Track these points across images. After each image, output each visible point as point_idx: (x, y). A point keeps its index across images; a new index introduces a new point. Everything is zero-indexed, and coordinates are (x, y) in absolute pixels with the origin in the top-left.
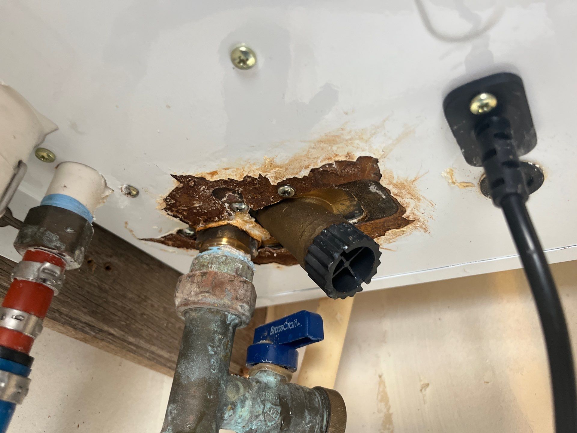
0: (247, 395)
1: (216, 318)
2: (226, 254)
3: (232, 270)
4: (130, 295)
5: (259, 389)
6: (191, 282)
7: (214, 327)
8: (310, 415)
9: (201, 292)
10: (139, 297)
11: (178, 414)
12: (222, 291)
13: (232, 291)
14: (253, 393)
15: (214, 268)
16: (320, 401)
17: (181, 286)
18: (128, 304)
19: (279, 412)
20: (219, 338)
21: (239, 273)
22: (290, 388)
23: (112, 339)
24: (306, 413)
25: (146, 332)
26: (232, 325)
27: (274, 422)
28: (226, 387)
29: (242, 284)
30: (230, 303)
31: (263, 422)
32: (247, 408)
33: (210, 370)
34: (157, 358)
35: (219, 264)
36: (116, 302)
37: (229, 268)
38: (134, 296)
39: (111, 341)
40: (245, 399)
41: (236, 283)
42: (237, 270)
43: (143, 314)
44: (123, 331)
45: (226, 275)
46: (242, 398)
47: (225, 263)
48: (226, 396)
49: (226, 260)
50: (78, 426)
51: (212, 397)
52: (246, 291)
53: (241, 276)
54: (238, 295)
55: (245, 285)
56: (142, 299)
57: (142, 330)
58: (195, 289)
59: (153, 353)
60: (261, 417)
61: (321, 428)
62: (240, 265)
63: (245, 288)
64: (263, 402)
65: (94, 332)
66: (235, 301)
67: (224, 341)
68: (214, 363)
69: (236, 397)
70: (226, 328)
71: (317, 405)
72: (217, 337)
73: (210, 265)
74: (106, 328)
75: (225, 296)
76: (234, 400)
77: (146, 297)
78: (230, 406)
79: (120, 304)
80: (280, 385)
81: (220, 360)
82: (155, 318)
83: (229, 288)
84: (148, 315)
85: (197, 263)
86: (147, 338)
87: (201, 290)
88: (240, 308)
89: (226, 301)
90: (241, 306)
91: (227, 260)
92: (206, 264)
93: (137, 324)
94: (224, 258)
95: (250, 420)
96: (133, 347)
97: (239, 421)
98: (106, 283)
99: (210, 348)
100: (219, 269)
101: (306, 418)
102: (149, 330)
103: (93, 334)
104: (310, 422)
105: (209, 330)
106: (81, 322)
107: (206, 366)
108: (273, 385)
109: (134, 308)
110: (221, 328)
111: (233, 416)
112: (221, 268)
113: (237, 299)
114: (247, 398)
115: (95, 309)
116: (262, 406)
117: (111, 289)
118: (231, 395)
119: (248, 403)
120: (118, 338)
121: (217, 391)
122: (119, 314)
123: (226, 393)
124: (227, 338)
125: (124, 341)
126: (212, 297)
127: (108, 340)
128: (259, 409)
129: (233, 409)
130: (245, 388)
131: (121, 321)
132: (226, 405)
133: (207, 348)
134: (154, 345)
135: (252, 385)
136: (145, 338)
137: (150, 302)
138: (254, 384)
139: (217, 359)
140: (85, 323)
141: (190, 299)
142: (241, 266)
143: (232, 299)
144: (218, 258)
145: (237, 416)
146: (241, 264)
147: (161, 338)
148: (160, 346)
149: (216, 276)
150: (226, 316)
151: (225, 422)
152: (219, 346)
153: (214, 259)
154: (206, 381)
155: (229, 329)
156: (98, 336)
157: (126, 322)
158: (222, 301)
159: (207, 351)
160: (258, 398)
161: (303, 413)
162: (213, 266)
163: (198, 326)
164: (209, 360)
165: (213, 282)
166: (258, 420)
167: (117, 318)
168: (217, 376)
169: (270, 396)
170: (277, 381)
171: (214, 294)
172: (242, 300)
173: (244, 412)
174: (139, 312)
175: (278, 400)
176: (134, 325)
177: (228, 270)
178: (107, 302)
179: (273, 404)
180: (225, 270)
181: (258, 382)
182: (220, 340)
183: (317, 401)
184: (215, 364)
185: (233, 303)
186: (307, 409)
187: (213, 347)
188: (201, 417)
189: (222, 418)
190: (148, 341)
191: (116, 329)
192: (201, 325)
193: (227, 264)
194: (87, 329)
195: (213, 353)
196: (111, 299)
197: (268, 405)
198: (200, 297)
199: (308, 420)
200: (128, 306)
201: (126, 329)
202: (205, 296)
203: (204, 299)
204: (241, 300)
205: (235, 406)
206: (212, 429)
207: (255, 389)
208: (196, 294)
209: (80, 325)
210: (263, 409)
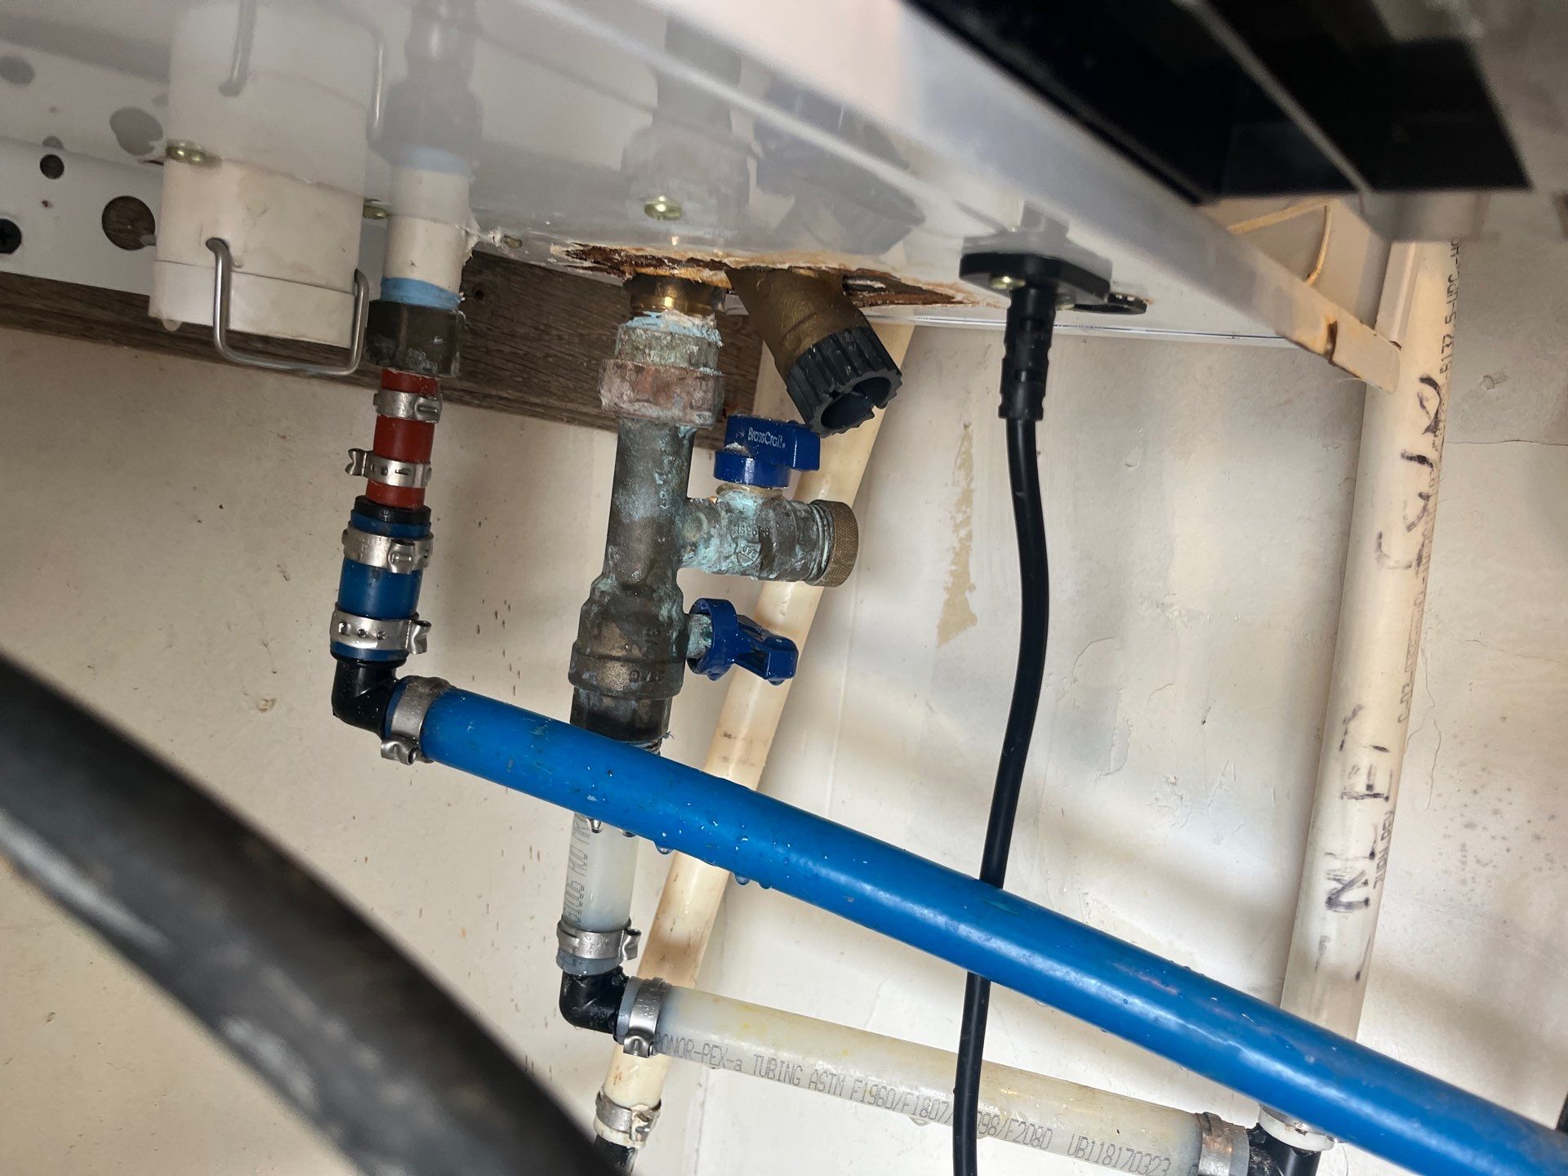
0: (713, 531)
1: (663, 432)
2: (671, 329)
3: (682, 357)
4: (521, 331)
5: (730, 522)
6: (621, 376)
7: (661, 445)
8: (803, 550)
9: (638, 400)
10: (536, 329)
11: (622, 560)
12: (669, 397)
13: (684, 395)
14: (721, 529)
15: (654, 357)
16: (820, 529)
17: (606, 379)
18: (521, 347)
19: (758, 550)
20: (669, 460)
21: (693, 361)
22: (776, 515)
23: (506, 404)
24: (798, 548)
25: (556, 384)
26: (687, 437)
27: (751, 562)
28: (683, 525)
29: (699, 383)
30: (681, 414)
31: (736, 563)
32: (712, 548)
33: (658, 506)
34: (577, 417)
35: (662, 349)
36: (503, 348)
37: (678, 355)
38: (527, 331)
39: (505, 408)
40: (710, 537)
41: (689, 381)
42: (690, 356)
43: (548, 356)
44: (520, 392)
45: (673, 370)
46: (705, 536)
47: (671, 347)
48: (683, 538)
49: (671, 341)
50: (480, 524)
51: (664, 540)
52: (705, 392)
53: (697, 365)
54: (694, 401)
55: (704, 383)
56: (542, 330)
57: (549, 382)
58: (628, 392)
59: (571, 411)
60: (733, 558)
61: (820, 563)
62: (694, 347)
63: (704, 388)
64: (735, 540)
65: (479, 400)
66: (689, 410)
67: (677, 463)
68: (664, 496)
69: (698, 536)
70: (679, 444)
71: (814, 537)
72: (667, 460)
73: (647, 351)
74: (494, 392)
75: (673, 404)
76: (694, 540)
77: (546, 325)
78: (689, 548)
79: (507, 349)
80: (761, 511)
81: (673, 491)
82: (567, 357)
83: (678, 391)
84: (555, 356)
85: (627, 340)
86: (559, 393)
87: (638, 397)
88: (698, 418)
89: (676, 412)
90: (699, 416)
91: (675, 340)
92: (641, 347)
93: (540, 375)
94: (669, 338)
95: (719, 560)
96: (538, 410)
97: (704, 562)
98: (481, 322)
99: (656, 476)
100: (661, 357)
101: (796, 555)
102: (561, 380)
103: (477, 402)
104: (802, 559)
105: (653, 450)
106: (455, 390)
107: (653, 500)
108: (750, 513)
109: (530, 350)
110: (672, 446)
111: (695, 558)
112: (666, 355)
113: (692, 407)
114: (713, 536)
115: (472, 369)
116: (734, 546)
117: (490, 329)
118: (690, 534)
119: (715, 541)
120: (514, 401)
121: (670, 531)
122: (511, 365)
123: (683, 533)
124: (681, 458)
125: (525, 403)
126: (653, 407)
127: (500, 406)
128: (729, 549)
129: (693, 551)
130: (709, 521)
131: (514, 376)
132: (684, 547)
133: (652, 476)
134: (572, 401)
135: (720, 515)
136: (555, 394)
137: (555, 332)
138: (723, 513)
139: (667, 490)
140: (462, 390)
141: (621, 405)
142: (695, 349)
143: (684, 408)
144: (658, 338)
145: (700, 558)
146: (697, 345)
147: (582, 387)
148: (581, 401)
149: (658, 374)
150: (677, 429)
151: (684, 564)
152: (670, 472)
153: (654, 341)
154: (654, 521)
155: (683, 445)
156: (484, 403)
157: (521, 377)
158: (670, 413)
159: (654, 480)
160: (728, 536)
161: (792, 549)
162: (652, 353)
163: (638, 444)
164: (657, 493)
165: (655, 386)
166: (728, 561)
167: (508, 373)
168: (669, 513)
169: (746, 530)
170: (756, 506)
171: (657, 404)
172: (701, 407)
173: (709, 553)
174: (539, 355)
175: (757, 536)
176: (536, 378)
177: (676, 357)
178: (488, 352)
179: (748, 542)
180: (672, 358)
181: (729, 510)
182: (671, 463)
183: (815, 529)
184: (666, 497)
185: (686, 414)
186: (800, 544)
187: (661, 474)
188: (652, 565)
189: (680, 562)
190: (560, 398)
191: (510, 391)
192: (643, 442)
193: (673, 348)
194: (467, 398)
195: (662, 482)
196: (492, 346)
197: (742, 543)
198: (637, 406)
199: (799, 556)
200: (521, 350)
201: (525, 388)
202: (644, 405)
203: (643, 410)
204: (699, 408)
205: (696, 547)
206: (668, 576)
207: (724, 522)
208: (631, 401)
209: (456, 394)
210: (736, 549)
